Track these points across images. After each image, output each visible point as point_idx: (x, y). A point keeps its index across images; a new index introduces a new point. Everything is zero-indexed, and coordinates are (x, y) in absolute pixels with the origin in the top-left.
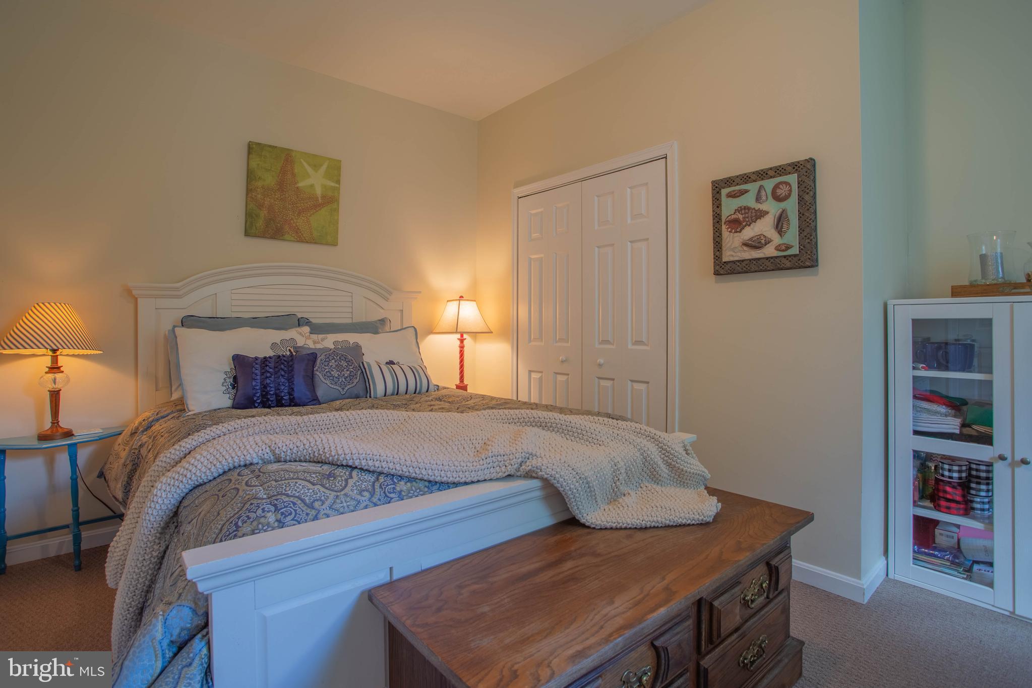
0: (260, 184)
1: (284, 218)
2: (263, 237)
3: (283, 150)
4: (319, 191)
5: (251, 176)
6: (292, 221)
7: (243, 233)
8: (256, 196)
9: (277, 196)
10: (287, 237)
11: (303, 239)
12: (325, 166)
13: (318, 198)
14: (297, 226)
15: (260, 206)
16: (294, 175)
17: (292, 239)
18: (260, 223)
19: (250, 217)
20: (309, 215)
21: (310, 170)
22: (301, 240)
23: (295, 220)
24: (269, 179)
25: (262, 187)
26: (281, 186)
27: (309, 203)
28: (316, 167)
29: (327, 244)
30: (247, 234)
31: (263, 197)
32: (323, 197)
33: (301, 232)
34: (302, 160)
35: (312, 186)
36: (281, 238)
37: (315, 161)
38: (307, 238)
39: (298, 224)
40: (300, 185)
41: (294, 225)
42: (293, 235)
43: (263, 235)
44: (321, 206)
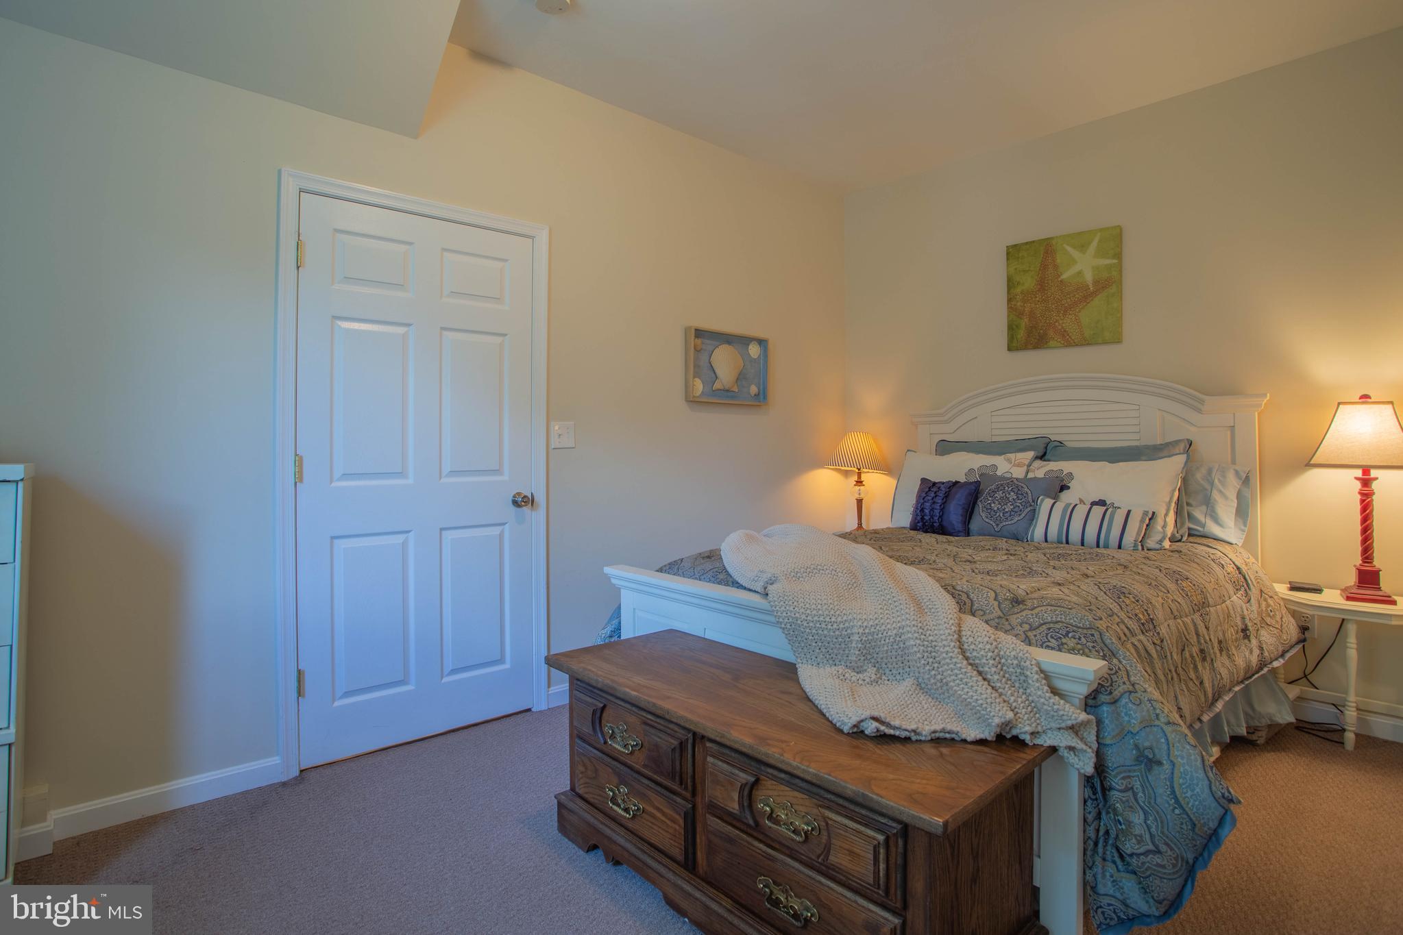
0: (1019, 290)
1: (1048, 321)
2: (1024, 349)
3: (1040, 242)
4: (1089, 277)
5: (1011, 283)
6: (1057, 324)
7: (1007, 349)
8: (1015, 305)
9: (1037, 299)
10: (1052, 343)
11: (1072, 342)
12: (1095, 244)
13: (1088, 286)
14: (1063, 327)
15: (1020, 314)
16: (1056, 267)
17: (1059, 344)
18: (1021, 334)
19: (1012, 328)
20: (1077, 310)
21: (1075, 254)
22: (1069, 343)
23: (1061, 322)
24: (1028, 282)
25: (1021, 293)
26: (1042, 285)
27: (1077, 296)
28: (1082, 248)
29: (1105, 343)
30: (1009, 349)
31: (1022, 304)
32: (1096, 282)
33: (1068, 335)
34: (1065, 245)
35: (1080, 273)
36: (1045, 346)
37: (1080, 240)
38: (1076, 341)
39: (1064, 325)
40: (1064, 276)
41: (1060, 327)
42: (1059, 340)
43: (1025, 347)
44: (1094, 294)
